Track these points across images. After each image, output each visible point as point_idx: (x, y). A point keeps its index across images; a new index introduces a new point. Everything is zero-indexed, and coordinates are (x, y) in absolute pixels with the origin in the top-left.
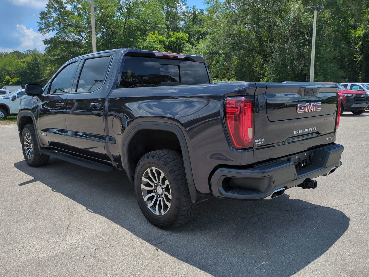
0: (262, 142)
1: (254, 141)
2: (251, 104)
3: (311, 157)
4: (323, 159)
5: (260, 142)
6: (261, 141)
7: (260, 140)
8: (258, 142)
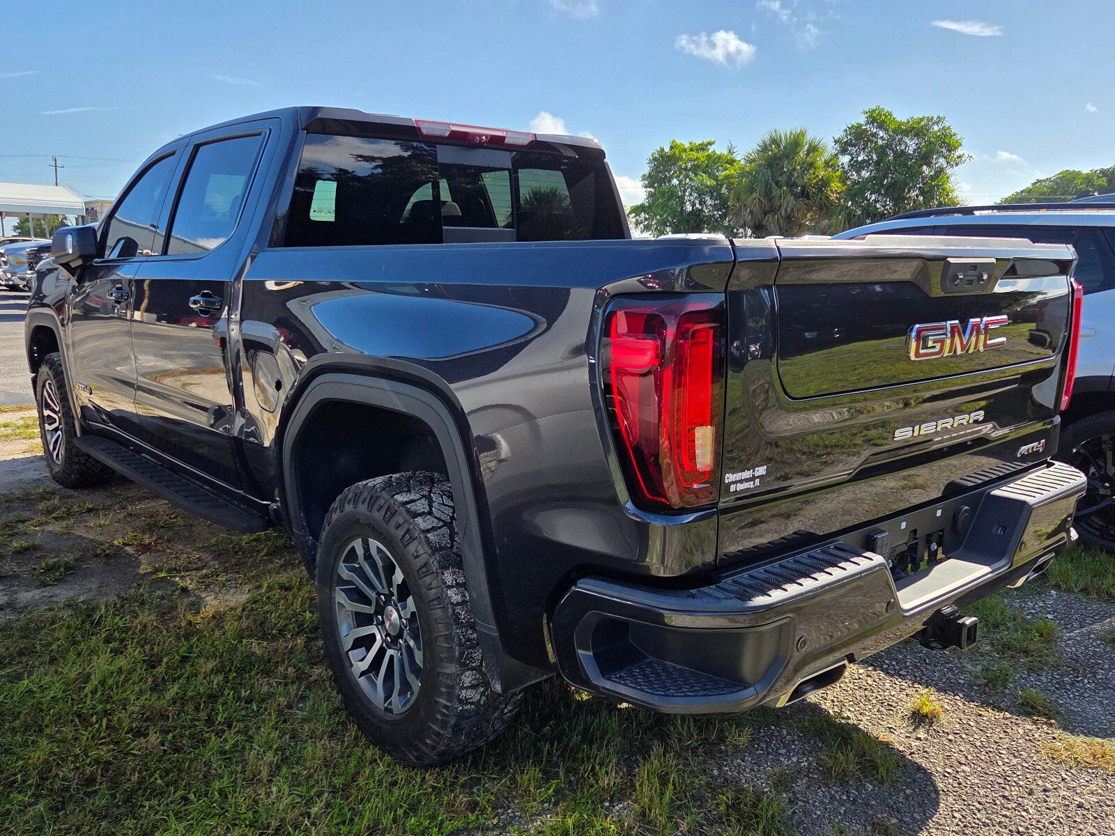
0: (757, 481)
1: (722, 478)
2: (711, 328)
3: (960, 522)
4: (1004, 529)
5: (747, 480)
6: (753, 479)
7: (747, 474)
8: (741, 481)
